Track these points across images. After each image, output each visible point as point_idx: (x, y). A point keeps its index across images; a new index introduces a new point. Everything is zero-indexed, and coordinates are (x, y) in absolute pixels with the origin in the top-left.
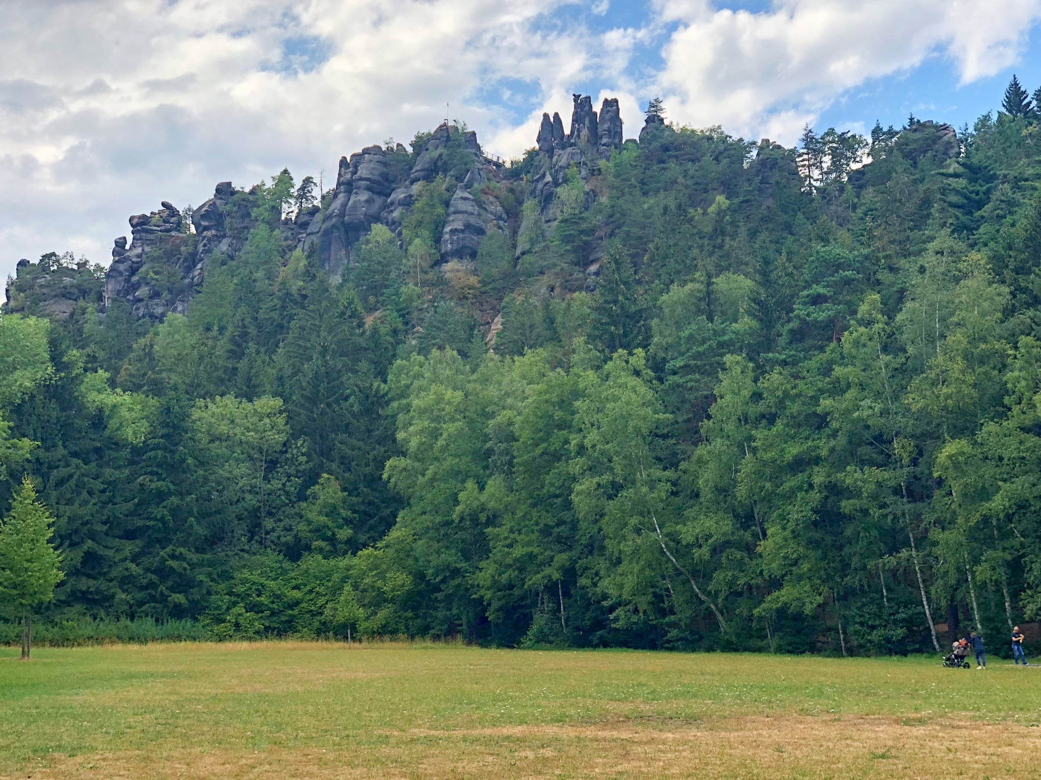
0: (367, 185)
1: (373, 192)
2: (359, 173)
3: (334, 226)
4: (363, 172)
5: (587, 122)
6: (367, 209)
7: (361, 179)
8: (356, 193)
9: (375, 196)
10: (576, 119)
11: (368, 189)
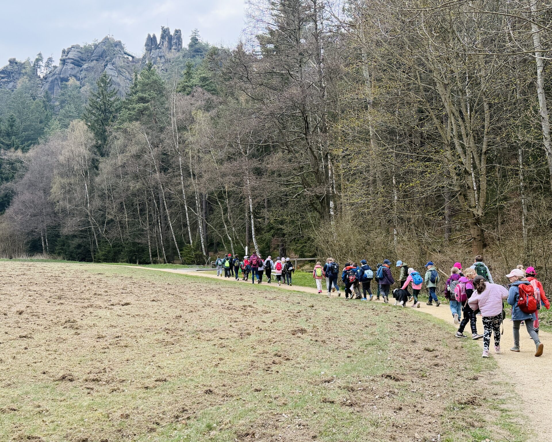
0: (72, 61)
1: (75, 65)
2: (68, 56)
3: (56, 79)
4: (70, 56)
5: (167, 39)
6: (71, 72)
7: (69, 59)
8: (67, 65)
9: (76, 67)
10: (163, 37)
11: (72, 63)
